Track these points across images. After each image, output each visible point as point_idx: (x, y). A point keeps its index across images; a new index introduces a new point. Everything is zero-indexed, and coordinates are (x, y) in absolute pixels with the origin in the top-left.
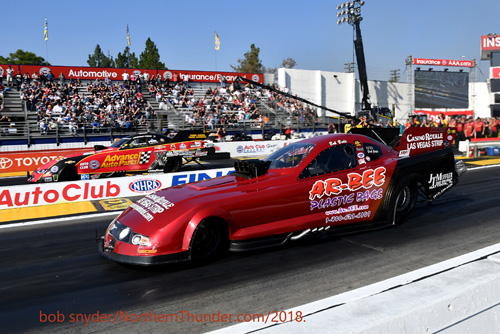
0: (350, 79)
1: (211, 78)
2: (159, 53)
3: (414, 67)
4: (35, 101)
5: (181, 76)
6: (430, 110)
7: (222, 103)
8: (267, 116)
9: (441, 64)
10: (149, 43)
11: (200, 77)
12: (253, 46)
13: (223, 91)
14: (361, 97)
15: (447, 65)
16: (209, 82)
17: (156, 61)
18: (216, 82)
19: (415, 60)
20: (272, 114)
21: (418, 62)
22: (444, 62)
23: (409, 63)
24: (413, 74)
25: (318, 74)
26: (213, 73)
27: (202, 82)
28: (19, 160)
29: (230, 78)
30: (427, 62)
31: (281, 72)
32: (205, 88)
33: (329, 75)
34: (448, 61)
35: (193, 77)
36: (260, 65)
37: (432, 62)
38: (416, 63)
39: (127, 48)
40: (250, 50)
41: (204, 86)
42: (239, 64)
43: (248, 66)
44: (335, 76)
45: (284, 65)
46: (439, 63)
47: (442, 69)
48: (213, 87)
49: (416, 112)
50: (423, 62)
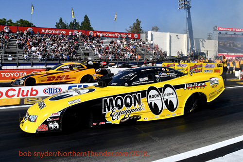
0: (184, 37)
1: (113, 35)
2: (90, 22)
3: (218, 32)
4: (23, 44)
5: (98, 34)
6: (226, 54)
7: (118, 48)
8: (140, 55)
9: (232, 31)
10: (86, 17)
11: (108, 35)
12: (137, 20)
13: (118, 41)
14: (190, 46)
15: (235, 31)
16: (112, 37)
17: (88, 26)
18: (116, 37)
19: (219, 28)
20: (143, 54)
21: (220, 29)
22: (234, 30)
23: (215, 30)
24: (217, 35)
25: (168, 34)
26: (114, 33)
27: (108, 37)
28: (3, 74)
29: (123, 35)
30: (225, 29)
31: (149, 33)
32: (110, 40)
33: (174, 35)
34: (236, 29)
35: (104, 34)
36: (141, 29)
37: (227, 29)
38: (219, 30)
39: (75, 20)
40: (136, 22)
41: (109, 39)
42: (130, 29)
43: (135, 30)
44: (177, 36)
45: (153, 30)
46: (231, 30)
47: (233, 33)
48: (114, 40)
49: (219, 55)
50: (222, 29)
